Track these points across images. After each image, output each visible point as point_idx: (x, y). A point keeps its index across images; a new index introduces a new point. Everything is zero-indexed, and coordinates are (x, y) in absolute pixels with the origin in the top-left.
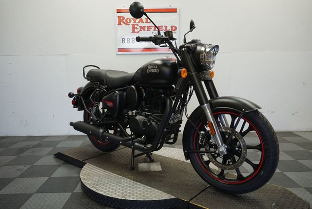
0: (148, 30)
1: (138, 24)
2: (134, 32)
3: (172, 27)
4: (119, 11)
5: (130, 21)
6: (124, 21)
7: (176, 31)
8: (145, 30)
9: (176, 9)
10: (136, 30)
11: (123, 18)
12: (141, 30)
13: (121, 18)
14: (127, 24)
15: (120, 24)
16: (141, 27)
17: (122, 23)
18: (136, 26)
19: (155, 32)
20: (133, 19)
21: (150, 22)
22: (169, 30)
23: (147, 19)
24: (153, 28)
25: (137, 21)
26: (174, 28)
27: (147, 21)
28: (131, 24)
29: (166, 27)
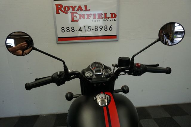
0: (88, 18)
1: (77, 12)
2: (73, 20)
3: (112, 14)
6: (63, 9)
7: (116, 19)
8: (84, 18)
10: (75, 19)
11: (61, 6)
13: (59, 6)
14: (65, 12)
15: (58, 13)
17: (60, 11)
19: (94, 20)
20: (72, 7)
21: (89, 10)
22: (109, 18)
23: (86, 7)
24: (92, 16)
25: (76, 9)
26: (114, 16)
27: (86, 9)
28: (69, 12)
29: (105, 14)
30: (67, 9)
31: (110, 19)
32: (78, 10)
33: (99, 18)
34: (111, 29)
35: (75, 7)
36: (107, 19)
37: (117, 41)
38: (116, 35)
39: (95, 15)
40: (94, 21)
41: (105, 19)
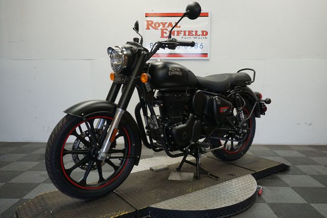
0: (178, 35)
1: (168, 28)
2: (162, 36)
3: (203, 32)
4: (147, 15)
5: (159, 26)
6: (153, 25)
9: (208, 13)
10: (165, 35)
11: (152, 22)
13: (150, 23)
14: (155, 28)
17: (150, 27)
18: (165, 31)
20: (162, 23)
22: (199, 35)
24: (183, 33)
25: (166, 25)
26: (205, 33)
28: (160, 28)
29: (196, 32)
30: (157, 25)
31: (201, 37)
32: (168, 27)
33: (189, 35)
34: (201, 47)
35: (166, 23)
36: (198, 37)
37: (208, 60)
38: (207, 54)
39: (185, 32)
40: (183, 38)
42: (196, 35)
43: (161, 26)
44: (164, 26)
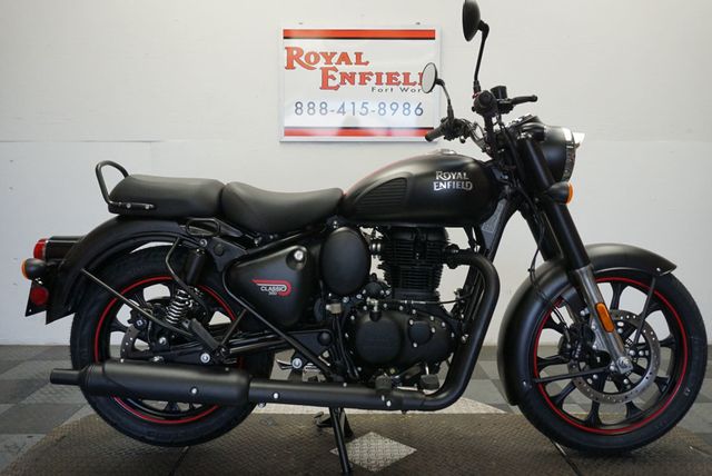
0: (362, 82)
1: (337, 67)
2: (325, 86)
4: (287, 35)
5: (317, 60)
6: (302, 59)
8: (353, 83)
9: (434, 31)
10: (331, 83)
12: (343, 83)
13: (295, 53)
14: (308, 66)
16: (344, 76)
17: (295, 64)
18: (330, 73)
19: (378, 87)
20: (325, 54)
21: (367, 63)
22: (414, 84)
23: (359, 55)
24: (374, 78)
25: (335, 59)
27: (359, 61)
28: (318, 66)
29: (407, 75)
30: (312, 59)
31: (417, 87)
33: (389, 83)
34: (419, 112)
35: (333, 54)
36: (411, 87)
39: (379, 75)
40: (376, 91)
41: (406, 87)
42: (406, 82)
43: (323, 60)
44: (328, 62)
